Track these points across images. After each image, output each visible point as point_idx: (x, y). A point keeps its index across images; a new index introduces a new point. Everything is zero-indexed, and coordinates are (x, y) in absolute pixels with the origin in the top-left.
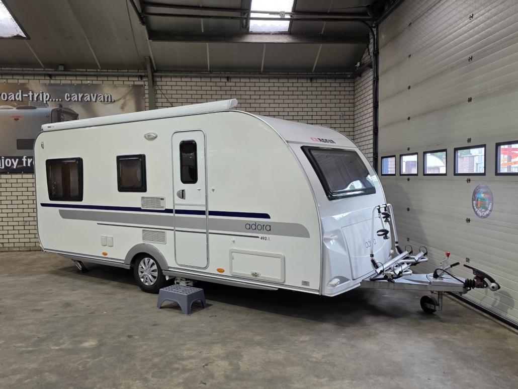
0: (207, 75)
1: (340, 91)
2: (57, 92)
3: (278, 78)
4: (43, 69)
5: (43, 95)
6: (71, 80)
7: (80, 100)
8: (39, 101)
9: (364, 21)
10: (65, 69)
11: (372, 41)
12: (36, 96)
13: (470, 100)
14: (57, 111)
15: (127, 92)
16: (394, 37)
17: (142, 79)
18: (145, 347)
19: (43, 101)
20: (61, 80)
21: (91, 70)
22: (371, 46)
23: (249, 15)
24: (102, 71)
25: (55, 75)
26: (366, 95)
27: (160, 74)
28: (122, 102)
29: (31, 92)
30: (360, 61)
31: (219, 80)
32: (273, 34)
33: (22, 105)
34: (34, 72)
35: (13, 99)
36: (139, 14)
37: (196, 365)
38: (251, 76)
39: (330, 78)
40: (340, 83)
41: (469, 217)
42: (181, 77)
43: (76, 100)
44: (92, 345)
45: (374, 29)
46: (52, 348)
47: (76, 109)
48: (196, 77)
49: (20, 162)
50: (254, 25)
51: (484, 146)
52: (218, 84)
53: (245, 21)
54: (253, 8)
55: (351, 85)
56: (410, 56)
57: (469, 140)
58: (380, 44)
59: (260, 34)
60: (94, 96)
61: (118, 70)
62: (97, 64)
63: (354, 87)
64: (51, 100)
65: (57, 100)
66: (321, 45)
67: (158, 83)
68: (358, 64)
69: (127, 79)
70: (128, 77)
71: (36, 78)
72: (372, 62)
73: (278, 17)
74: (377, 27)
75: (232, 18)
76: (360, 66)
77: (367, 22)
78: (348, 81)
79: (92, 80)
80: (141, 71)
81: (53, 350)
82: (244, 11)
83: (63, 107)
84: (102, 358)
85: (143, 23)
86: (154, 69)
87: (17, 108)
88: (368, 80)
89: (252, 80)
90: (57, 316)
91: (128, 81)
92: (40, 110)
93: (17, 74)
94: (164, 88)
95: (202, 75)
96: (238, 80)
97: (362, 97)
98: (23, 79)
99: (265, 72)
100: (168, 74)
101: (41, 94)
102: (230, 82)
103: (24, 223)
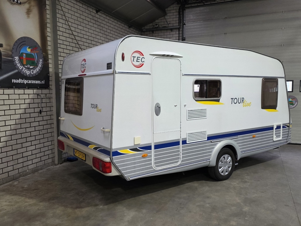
51: (292, 81)
52: (92, 13)
66: (154, 8)
102: (97, 14)
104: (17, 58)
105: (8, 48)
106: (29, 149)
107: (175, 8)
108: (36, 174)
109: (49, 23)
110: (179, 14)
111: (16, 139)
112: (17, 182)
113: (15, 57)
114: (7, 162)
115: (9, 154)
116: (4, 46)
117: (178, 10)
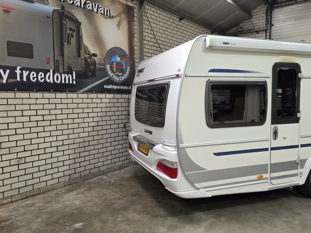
7: (82, 6)
14: (59, 12)
17: (132, 1)
31: (176, 19)
43: (79, 5)
47: (80, 16)
52: (175, 22)
60: (95, 5)
66: (239, 11)
83: (65, 9)
96: (184, 22)
102: (181, 22)
103: (18, 161)
104: (108, 66)
105: (101, 57)
106: (117, 147)
107: (261, 10)
108: (122, 170)
109: (137, 34)
110: (266, 15)
111: (107, 138)
112: (106, 176)
113: (107, 66)
114: (99, 158)
115: (100, 151)
116: (98, 56)
117: (265, 11)
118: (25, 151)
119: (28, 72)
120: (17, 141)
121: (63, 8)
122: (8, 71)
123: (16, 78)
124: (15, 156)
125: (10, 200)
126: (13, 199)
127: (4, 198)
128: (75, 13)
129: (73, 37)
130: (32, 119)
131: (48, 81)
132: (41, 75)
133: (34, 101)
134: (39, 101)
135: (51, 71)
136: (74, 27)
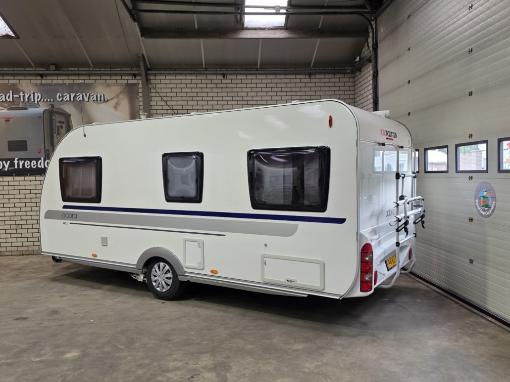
0: (202, 72)
1: (340, 87)
2: (48, 92)
3: (276, 74)
4: (34, 69)
5: (34, 96)
6: (63, 80)
7: (72, 100)
8: (30, 102)
9: (362, 14)
10: (57, 69)
11: (371, 35)
12: (27, 96)
13: (471, 94)
14: (49, 111)
15: (120, 91)
16: (393, 30)
17: (135, 78)
18: (129, 358)
19: (34, 101)
20: (52, 80)
21: (83, 69)
22: (370, 40)
23: (243, 9)
24: (95, 69)
25: (46, 75)
26: (366, 90)
27: (154, 72)
28: (115, 101)
29: (22, 92)
30: (360, 56)
31: (215, 77)
32: (269, 29)
33: (13, 106)
34: (24, 72)
35: (4, 100)
36: (129, 11)
37: (181, 378)
38: (248, 72)
39: (328, 73)
40: (339, 78)
41: (471, 217)
42: (176, 75)
43: (69, 100)
44: (74, 356)
45: (373, 23)
46: (33, 359)
47: (69, 109)
48: (191, 74)
49: (12, 165)
50: (249, 21)
51: (486, 142)
52: (214, 81)
53: (239, 16)
54: (247, 3)
55: (351, 80)
56: (409, 49)
57: (471, 136)
58: (379, 38)
59: (255, 29)
60: (86, 95)
61: (111, 69)
62: (89, 63)
63: (354, 82)
64: (42, 100)
65: (49, 100)
66: (319, 39)
67: (152, 82)
68: (358, 59)
69: (120, 78)
70: (121, 76)
71: (26, 78)
72: (371, 57)
73: (274, 11)
74: (376, 20)
75: (226, 13)
76: (359, 61)
77: (366, 15)
78: (348, 77)
79: (84, 80)
80: (135, 69)
81: (33, 361)
82: (238, 6)
83: (55, 107)
84: (83, 370)
85: (135, 20)
86: (147, 67)
87: (8, 109)
88: (368, 74)
89: (249, 77)
90: (41, 325)
91: (122, 79)
92: (31, 111)
93: (8, 75)
94: (158, 86)
95: (197, 72)
96: (234, 77)
97: (363, 92)
98: (14, 79)
99: (262, 68)
100: (162, 72)
101: (32, 95)
103: (17, 227)
118: (21, 220)
119: (23, 161)
120: (15, 212)
121: (52, 106)
122: (9, 162)
123: (14, 166)
124: (14, 222)
125: (10, 253)
126: (13, 254)
127: (6, 251)
128: (64, 107)
129: (62, 128)
130: (27, 196)
131: (40, 167)
132: (34, 163)
133: (28, 183)
134: (32, 183)
135: (42, 158)
136: (63, 120)
